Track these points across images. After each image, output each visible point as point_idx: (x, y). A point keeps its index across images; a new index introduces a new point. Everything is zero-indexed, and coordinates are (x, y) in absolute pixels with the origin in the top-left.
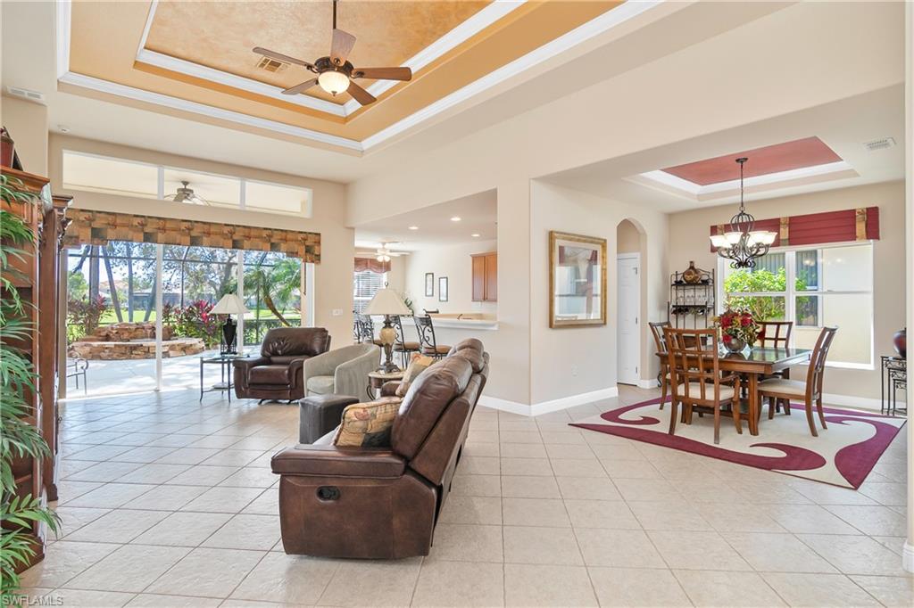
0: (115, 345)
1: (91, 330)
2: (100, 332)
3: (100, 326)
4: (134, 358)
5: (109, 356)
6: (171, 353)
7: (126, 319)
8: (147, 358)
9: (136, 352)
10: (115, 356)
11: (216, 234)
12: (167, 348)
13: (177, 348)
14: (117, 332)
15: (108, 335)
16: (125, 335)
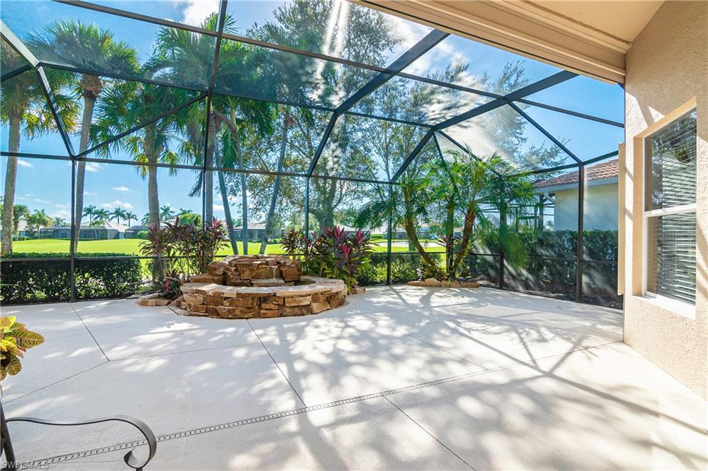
0: (238, 294)
1: (205, 265)
2: (215, 269)
3: (218, 259)
4: (265, 316)
5: (229, 311)
6: (314, 305)
7: (241, 252)
8: (281, 315)
9: (267, 306)
10: (237, 312)
12: (309, 298)
13: (322, 298)
14: (236, 270)
15: (224, 274)
16: (246, 275)
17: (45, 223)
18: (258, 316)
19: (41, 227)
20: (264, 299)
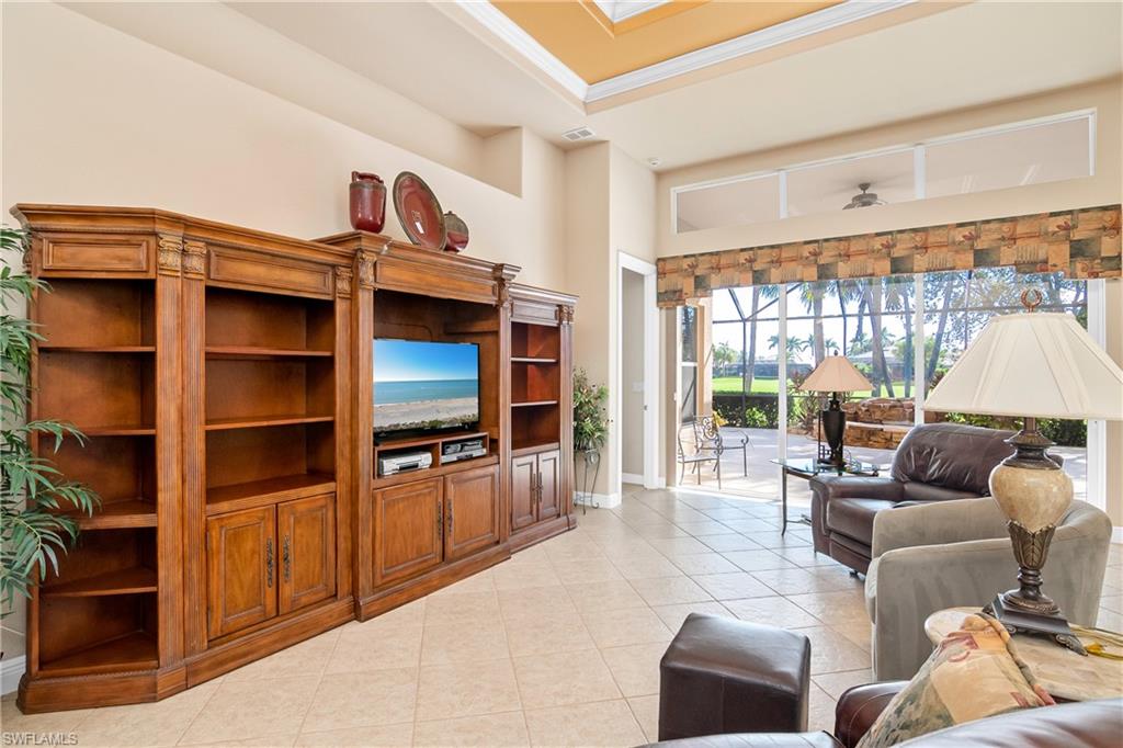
4: (872, 447)
7: (884, 394)
8: (887, 448)
11: (861, 253)
14: (867, 411)
15: (856, 413)
16: (878, 415)
17: (729, 359)
18: (866, 445)
19: (726, 363)
20: (872, 433)
